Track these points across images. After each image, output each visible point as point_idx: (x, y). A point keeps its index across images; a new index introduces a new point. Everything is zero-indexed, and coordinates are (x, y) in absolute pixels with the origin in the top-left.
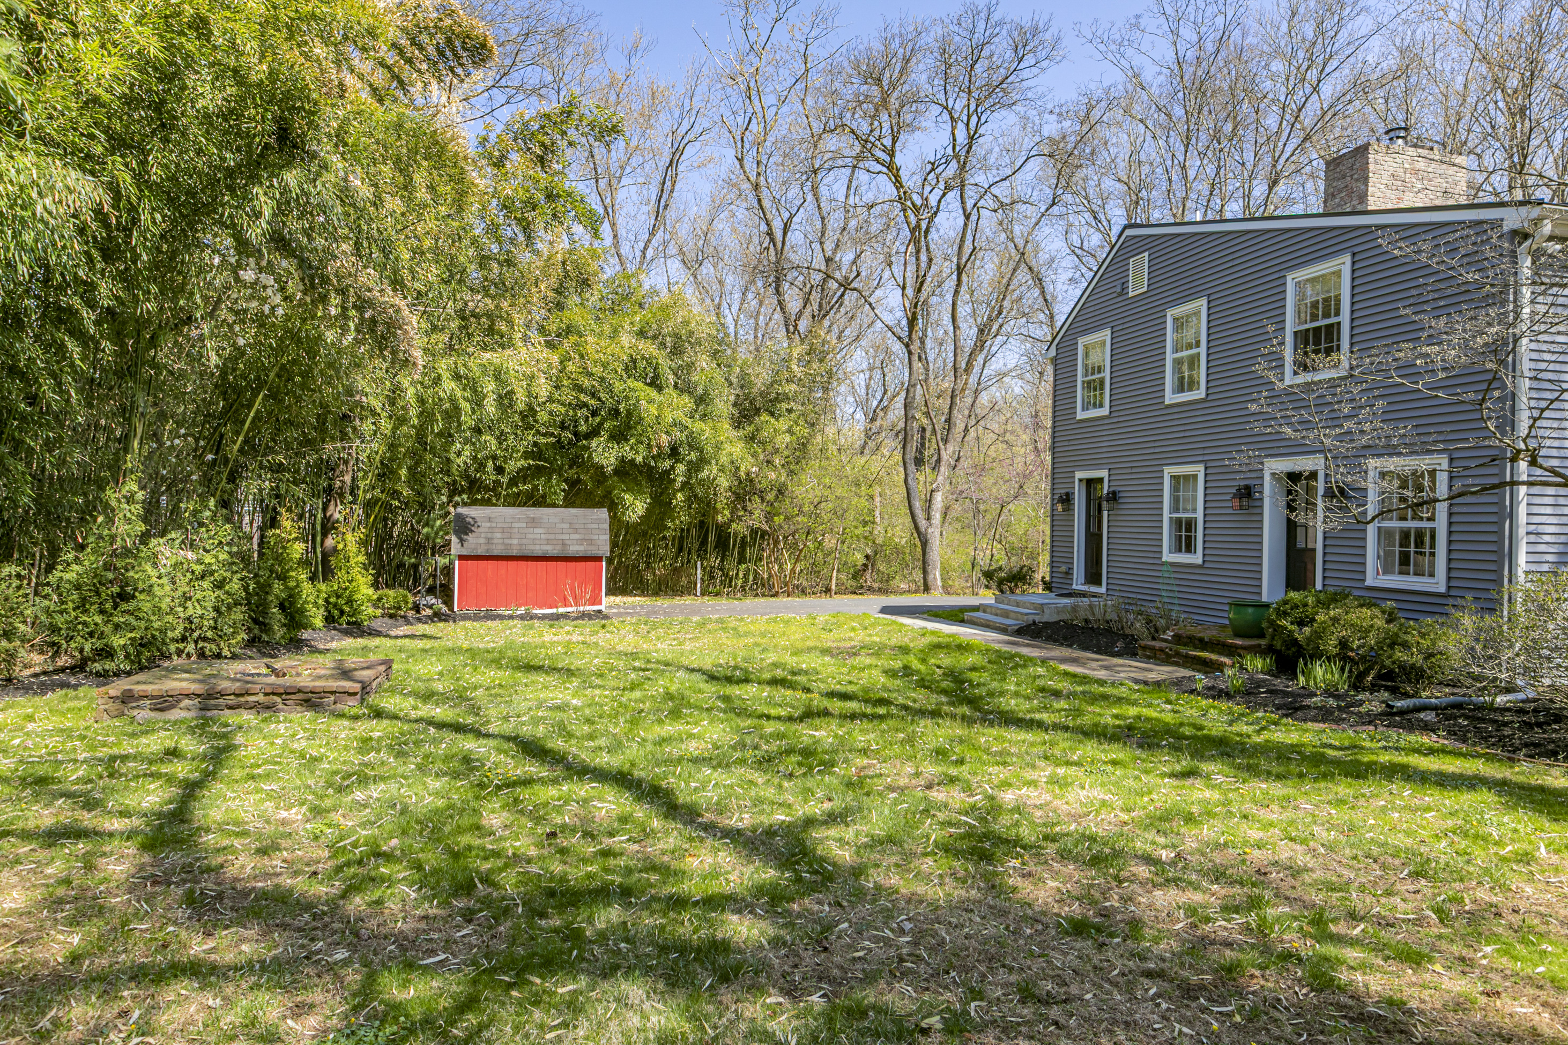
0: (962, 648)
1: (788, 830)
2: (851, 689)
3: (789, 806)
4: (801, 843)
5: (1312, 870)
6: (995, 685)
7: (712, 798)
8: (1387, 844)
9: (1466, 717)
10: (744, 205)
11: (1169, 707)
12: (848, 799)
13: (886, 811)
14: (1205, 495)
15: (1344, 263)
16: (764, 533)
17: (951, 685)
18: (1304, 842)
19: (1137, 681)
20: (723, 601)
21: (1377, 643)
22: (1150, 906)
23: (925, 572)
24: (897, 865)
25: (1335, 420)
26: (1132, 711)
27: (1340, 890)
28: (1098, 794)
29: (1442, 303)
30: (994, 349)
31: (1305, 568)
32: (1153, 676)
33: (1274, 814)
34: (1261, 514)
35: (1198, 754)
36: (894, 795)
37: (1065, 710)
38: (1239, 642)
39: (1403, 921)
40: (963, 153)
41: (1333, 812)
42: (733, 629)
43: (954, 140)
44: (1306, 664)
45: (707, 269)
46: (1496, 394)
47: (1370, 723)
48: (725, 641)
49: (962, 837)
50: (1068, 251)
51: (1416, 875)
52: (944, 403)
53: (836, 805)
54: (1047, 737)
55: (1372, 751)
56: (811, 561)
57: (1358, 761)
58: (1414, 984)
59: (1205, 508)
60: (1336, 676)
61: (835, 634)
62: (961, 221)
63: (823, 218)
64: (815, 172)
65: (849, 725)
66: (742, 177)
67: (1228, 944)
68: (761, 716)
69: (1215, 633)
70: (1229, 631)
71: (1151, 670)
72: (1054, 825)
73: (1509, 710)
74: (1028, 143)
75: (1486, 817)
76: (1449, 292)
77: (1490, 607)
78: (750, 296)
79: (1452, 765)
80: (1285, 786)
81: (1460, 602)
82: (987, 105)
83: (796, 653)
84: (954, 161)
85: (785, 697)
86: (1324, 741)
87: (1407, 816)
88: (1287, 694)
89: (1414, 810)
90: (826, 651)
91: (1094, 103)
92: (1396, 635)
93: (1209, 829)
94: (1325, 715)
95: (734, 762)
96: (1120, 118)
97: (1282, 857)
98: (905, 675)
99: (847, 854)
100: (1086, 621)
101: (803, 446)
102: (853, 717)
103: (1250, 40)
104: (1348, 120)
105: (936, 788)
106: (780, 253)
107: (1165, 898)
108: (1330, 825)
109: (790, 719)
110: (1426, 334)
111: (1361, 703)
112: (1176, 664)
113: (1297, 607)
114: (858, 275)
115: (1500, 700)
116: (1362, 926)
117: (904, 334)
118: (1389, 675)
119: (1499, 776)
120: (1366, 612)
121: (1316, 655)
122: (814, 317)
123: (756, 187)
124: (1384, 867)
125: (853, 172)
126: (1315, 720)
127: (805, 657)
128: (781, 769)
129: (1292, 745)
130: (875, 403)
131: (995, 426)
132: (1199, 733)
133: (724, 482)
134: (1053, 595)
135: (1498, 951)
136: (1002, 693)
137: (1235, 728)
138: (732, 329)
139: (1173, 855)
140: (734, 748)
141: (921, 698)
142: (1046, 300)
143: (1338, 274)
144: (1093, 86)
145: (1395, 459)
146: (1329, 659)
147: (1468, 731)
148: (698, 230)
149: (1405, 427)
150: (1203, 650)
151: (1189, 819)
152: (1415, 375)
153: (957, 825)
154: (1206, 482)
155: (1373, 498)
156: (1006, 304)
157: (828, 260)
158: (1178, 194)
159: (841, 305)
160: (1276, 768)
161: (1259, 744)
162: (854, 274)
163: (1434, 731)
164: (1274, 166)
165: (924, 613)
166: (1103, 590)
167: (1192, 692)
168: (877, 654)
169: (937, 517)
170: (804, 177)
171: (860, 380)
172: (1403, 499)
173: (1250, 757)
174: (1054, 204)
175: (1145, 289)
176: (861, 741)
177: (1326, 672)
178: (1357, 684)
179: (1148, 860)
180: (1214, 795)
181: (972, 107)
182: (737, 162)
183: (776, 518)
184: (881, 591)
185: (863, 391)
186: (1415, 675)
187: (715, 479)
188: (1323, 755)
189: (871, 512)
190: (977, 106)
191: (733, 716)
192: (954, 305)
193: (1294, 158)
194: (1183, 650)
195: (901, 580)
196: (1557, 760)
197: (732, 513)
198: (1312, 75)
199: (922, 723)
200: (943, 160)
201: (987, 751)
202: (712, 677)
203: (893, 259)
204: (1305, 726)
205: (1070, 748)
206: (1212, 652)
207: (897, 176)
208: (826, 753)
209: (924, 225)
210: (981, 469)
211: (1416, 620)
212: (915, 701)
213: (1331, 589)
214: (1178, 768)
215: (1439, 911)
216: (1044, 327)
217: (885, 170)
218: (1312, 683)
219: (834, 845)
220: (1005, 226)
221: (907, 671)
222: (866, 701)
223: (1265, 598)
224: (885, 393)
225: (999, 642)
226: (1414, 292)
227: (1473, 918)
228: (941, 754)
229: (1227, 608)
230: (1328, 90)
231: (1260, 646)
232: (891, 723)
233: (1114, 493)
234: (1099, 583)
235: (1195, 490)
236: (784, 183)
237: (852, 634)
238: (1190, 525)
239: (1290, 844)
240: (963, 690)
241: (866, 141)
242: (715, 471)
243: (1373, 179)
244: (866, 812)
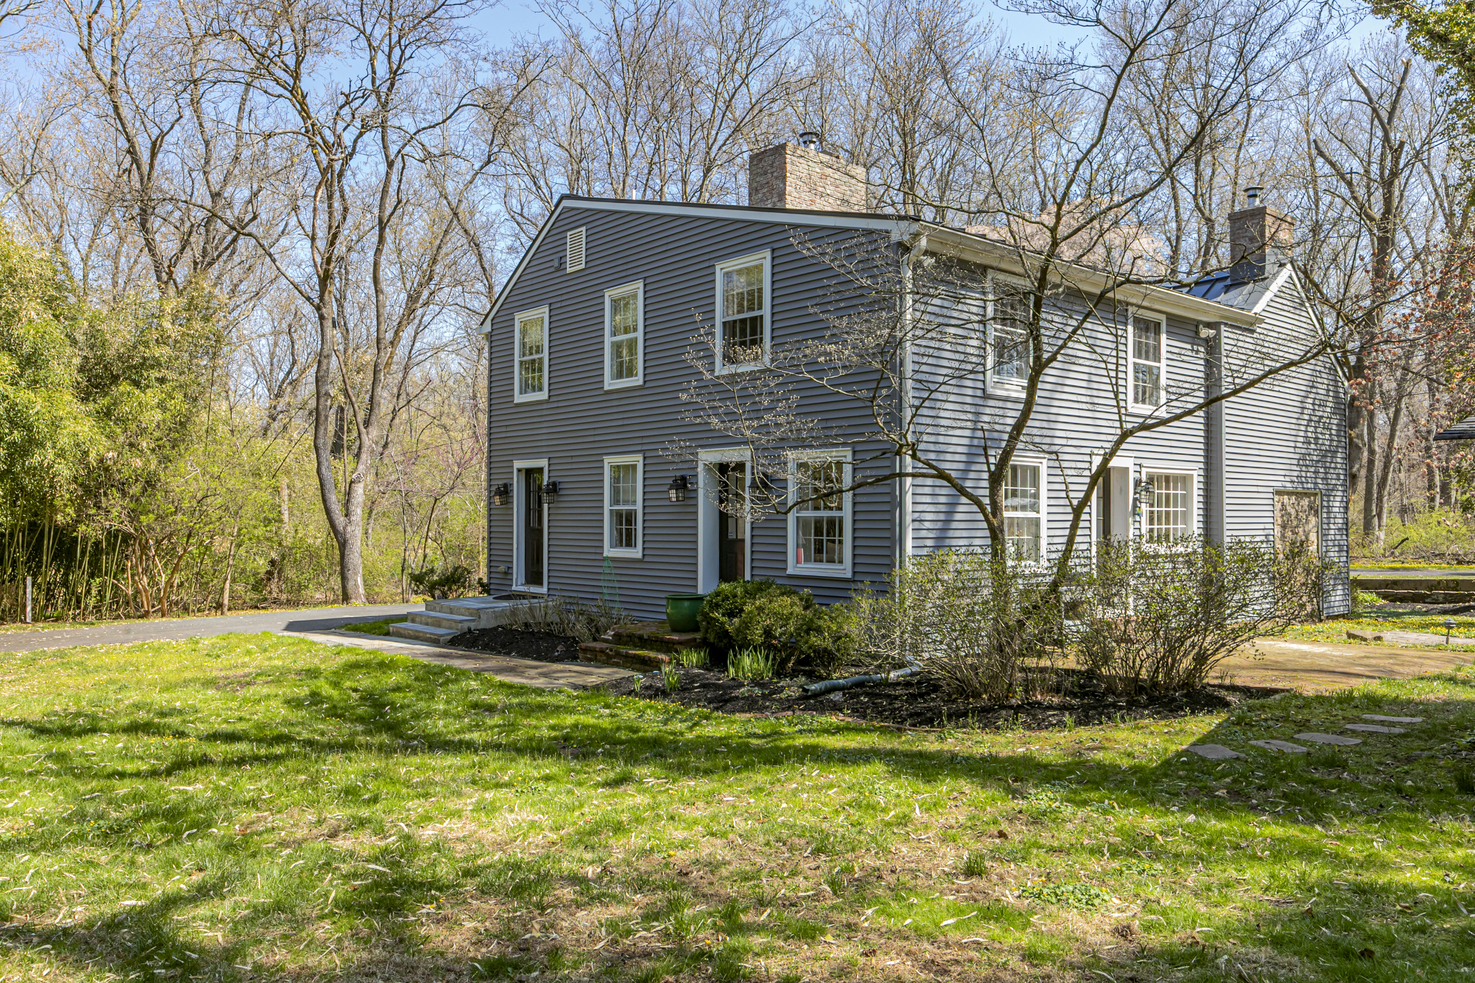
0: (385, 666)
1: (138, 916)
2: (240, 726)
3: (144, 886)
4: (156, 930)
5: (729, 863)
6: (422, 705)
7: (28, 892)
8: (795, 825)
9: (867, 694)
10: (94, 110)
11: (607, 711)
12: (227, 865)
13: (276, 873)
14: (644, 486)
15: (764, 258)
16: (127, 537)
17: (369, 710)
18: (724, 835)
19: (576, 687)
20: (67, 627)
21: (796, 629)
22: (573, 929)
23: (344, 579)
24: (285, 937)
25: (757, 412)
26: (569, 720)
27: (752, 878)
28: (527, 815)
29: (842, 305)
30: (426, 319)
31: (736, 557)
32: (592, 680)
33: (700, 812)
34: (696, 505)
35: (632, 759)
36: (288, 851)
37: (498, 726)
38: (676, 637)
39: (804, 898)
40: (384, 89)
41: (752, 800)
42: (77, 664)
43: (374, 72)
44: (735, 656)
45: (39, 188)
46: (884, 392)
47: (789, 708)
48: (64, 679)
49: (368, 889)
50: (507, 216)
51: (817, 852)
52: (364, 380)
53: (211, 874)
54: (476, 759)
55: (790, 736)
56: (196, 570)
57: (778, 748)
58: (809, 958)
59: (644, 500)
60: (762, 665)
61: (224, 661)
62: (383, 168)
63: (207, 144)
64: (195, 82)
65: (234, 773)
66: (90, 73)
67: (646, 955)
68: (110, 776)
69: (654, 629)
70: (668, 627)
71: (591, 674)
72: (476, 857)
73: (898, 684)
74: (460, 89)
75: (876, 786)
76: (847, 295)
77: (883, 589)
78: (105, 230)
79: (853, 741)
80: (712, 781)
81: (860, 586)
82: (411, 37)
83: (169, 687)
84: (373, 96)
85: (148, 746)
86: (750, 730)
87: (814, 795)
88: (717, 687)
89: (818, 788)
90: (210, 683)
91: (531, 58)
92: (811, 620)
93: (636, 837)
94: (751, 705)
95: (67, 840)
96: (559, 79)
97: (703, 854)
98: (312, 704)
99: (220, 935)
100: (527, 625)
101: (183, 424)
102: (241, 761)
103: (685, 21)
104: (773, 118)
105: (342, 835)
106: (146, 180)
107: (586, 918)
108: (748, 815)
109: (154, 773)
110: (829, 333)
111: (782, 690)
112: (617, 665)
113: (727, 598)
114: (255, 218)
115: (893, 675)
116: (769, 911)
117: (315, 295)
118: (807, 661)
119: (889, 746)
120: (787, 600)
121: (745, 645)
122: (196, 263)
123: (111, 89)
124: (791, 849)
125: (246, 91)
126: (742, 711)
127: (179, 693)
128: (136, 839)
129: (721, 739)
130: (282, 376)
131: (430, 408)
132: (635, 736)
133: (64, 471)
134: (491, 598)
135: (876, 911)
136: (428, 715)
137: (670, 727)
138: (78, 273)
139: (599, 870)
140: (68, 821)
141: (333, 729)
142: (484, 269)
143: (759, 268)
144: (530, 39)
145: (808, 451)
146: (755, 648)
147: (868, 708)
148: (24, 133)
149: (812, 421)
150: (642, 647)
151: (618, 828)
152: (820, 372)
153: (364, 875)
154: (645, 472)
155: (792, 489)
156: (438, 268)
157: (216, 196)
158: (620, 169)
159: (233, 253)
160: (704, 764)
161: (691, 741)
162: (249, 216)
163: (841, 710)
164: (708, 153)
165: (341, 627)
166: (544, 590)
167: (630, 693)
168: (278, 682)
169: (358, 512)
170: (179, 87)
171: (263, 347)
172: (816, 490)
173: (681, 755)
174: (489, 162)
175: (583, 266)
176: (249, 791)
177: (753, 661)
178: (779, 673)
179: (575, 879)
180: (642, 800)
181: (395, 38)
182: (82, 54)
183: (142, 518)
184: (289, 603)
185: (265, 360)
186: (827, 658)
187: (50, 467)
188: (747, 745)
189: (276, 507)
190: (400, 38)
191: (69, 778)
192: (376, 265)
193: (724, 148)
194: (623, 650)
195: (317, 590)
196: (933, 726)
197: (78, 511)
198: (741, 67)
199: (330, 758)
200: (360, 94)
201: (407, 784)
202: (41, 731)
203: (299, 203)
204: (733, 717)
205: (501, 769)
206: (651, 649)
207: (303, 104)
208: (199, 810)
209: (337, 166)
210: (412, 458)
211: (827, 605)
212: (323, 734)
213: (757, 579)
214: (612, 775)
215: (832, 883)
216: (482, 297)
217: (288, 94)
218: (740, 674)
219: (201, 926)
220: (437, 180)
221: (315, 698)
222: (260, 741)
223: (701, 591)
224: (294, 363)
225: (429, 655)
226: (820, 292)
227: (860, 884)
228: (350, 793)
229: (664, 602)
230: (756, 85)
231: (695, 639)
232: (291, 763)
233: (554, 484)
234: (540, 583)
235: (634, 481)
236: (151, 90)
237: (247, 659)
238: (629, 518)
239: (711, 839)
240: (382, 715)
241: (263, 56)
242: (51, 456)
243: (790, 179)
244: (248, 878)
